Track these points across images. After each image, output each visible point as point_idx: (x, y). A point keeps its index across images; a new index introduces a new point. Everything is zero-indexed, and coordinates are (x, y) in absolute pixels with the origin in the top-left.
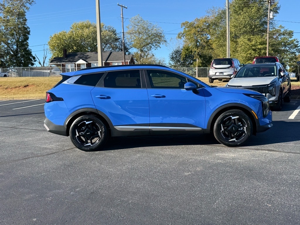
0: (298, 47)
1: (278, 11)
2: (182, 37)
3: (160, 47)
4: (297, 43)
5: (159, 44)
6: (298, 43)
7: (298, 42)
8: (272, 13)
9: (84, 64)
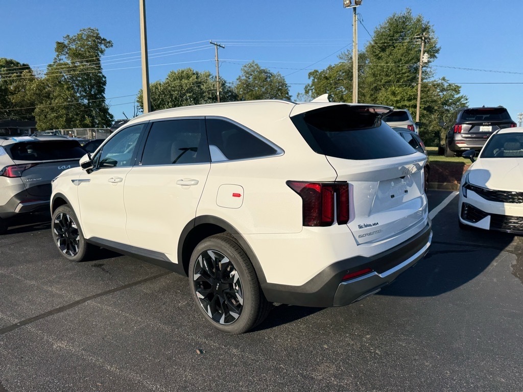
1: (436, 54)
4: (465, 102)
6: (467, 101)
7: (467, 99)
8: (426, 54)
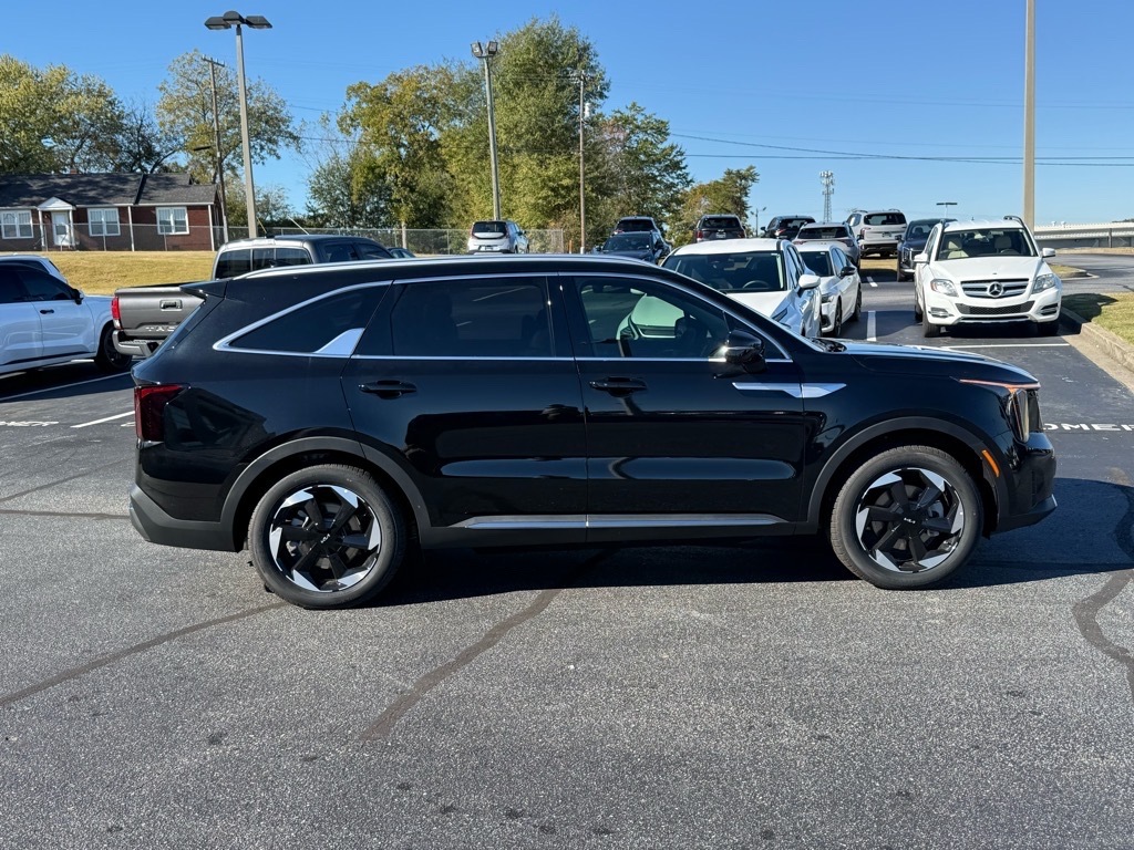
0: (681, 169)
2: (352, 130)
3: (279, 158)
5: (274, 147)
6: (683, 157)
8: (587, 104)
9: (68, 211)
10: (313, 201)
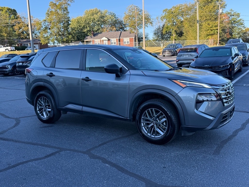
0: (243, 24)
1: (226, 7)
2: (164, 20)
3: (148, 27)
8: (221, 9)
9: (106, 40)
10: (154, 36)
